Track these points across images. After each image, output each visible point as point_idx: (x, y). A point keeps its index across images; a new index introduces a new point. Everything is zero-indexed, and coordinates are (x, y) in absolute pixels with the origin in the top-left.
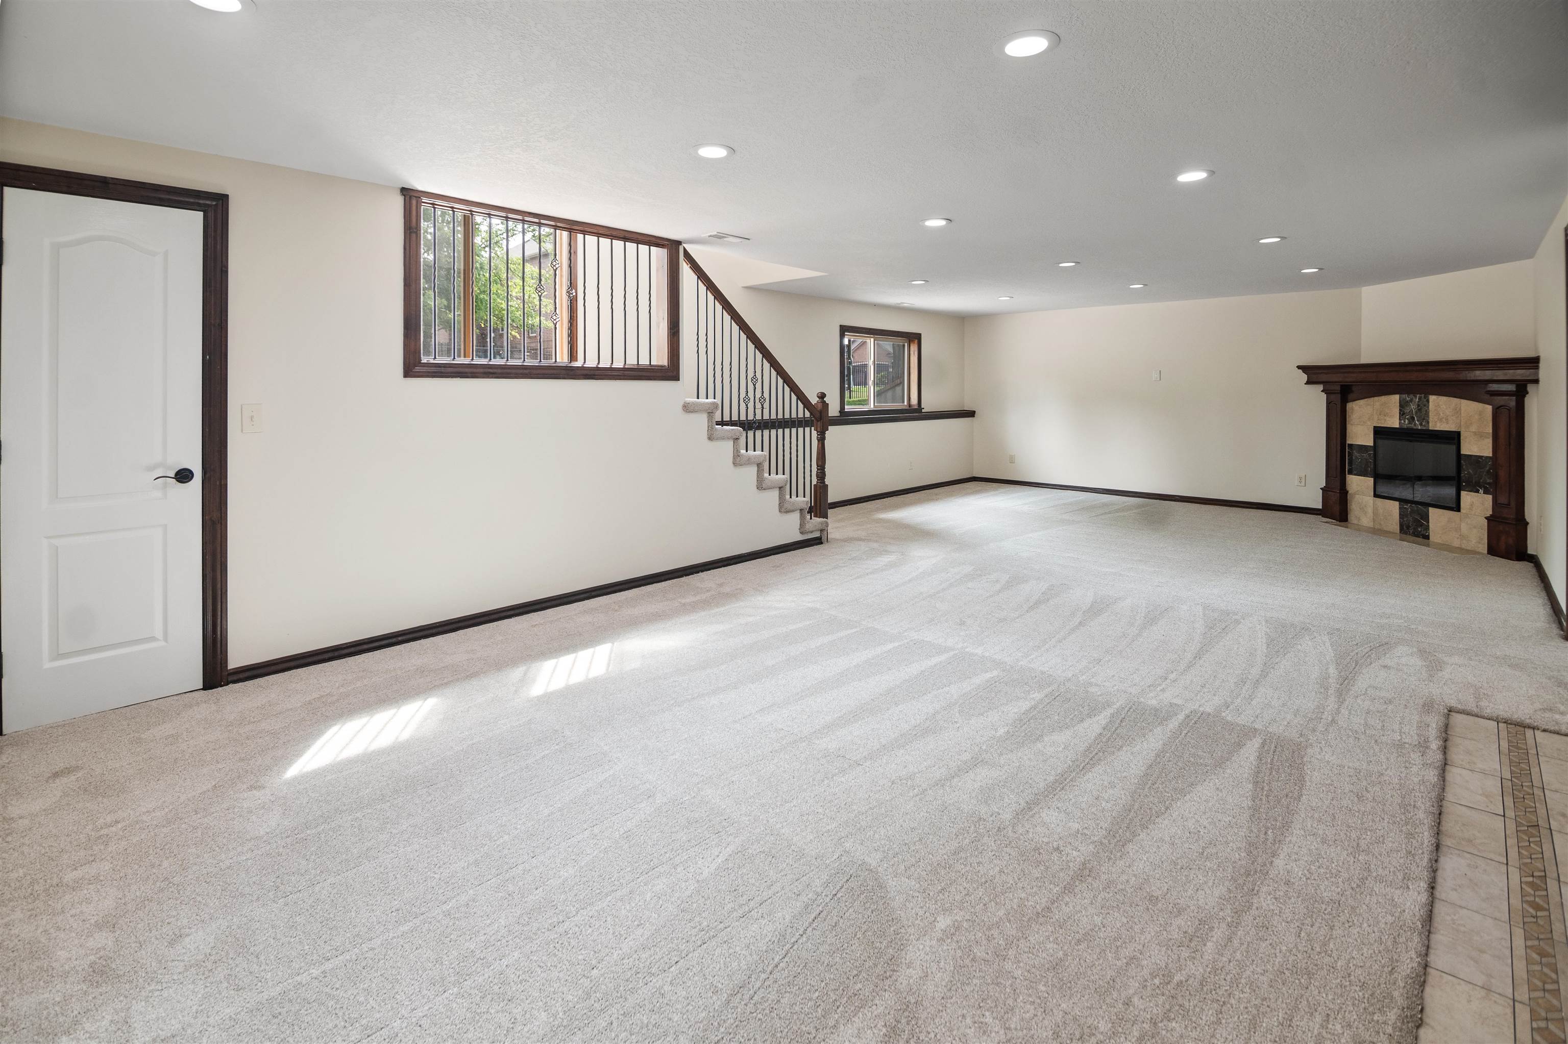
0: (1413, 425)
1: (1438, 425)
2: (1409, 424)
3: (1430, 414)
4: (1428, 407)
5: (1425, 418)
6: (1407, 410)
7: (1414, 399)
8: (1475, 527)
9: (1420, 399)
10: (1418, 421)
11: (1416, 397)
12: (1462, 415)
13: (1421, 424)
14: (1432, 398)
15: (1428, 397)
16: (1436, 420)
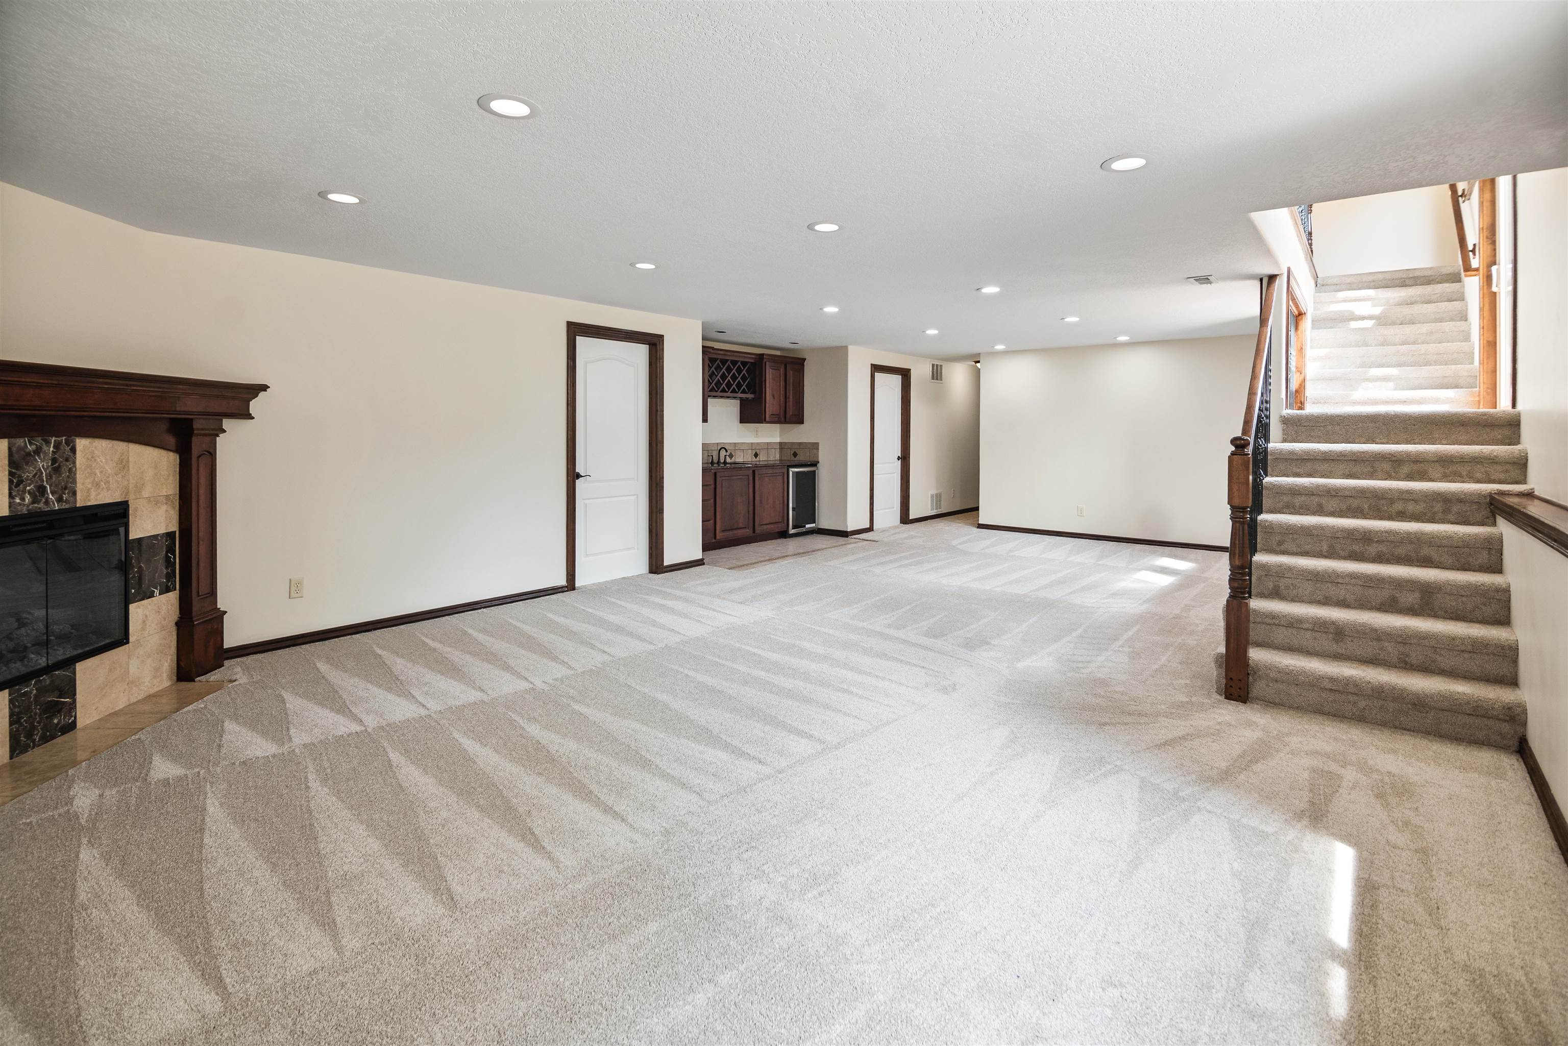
0: (41, 505)
1: (93, 494)
2: (33, 502)
3: (78, 476)
4: (74, 463)
5: (68, 488)
6: (28, 473)
7: (45, 448)
8: (149, 656)
9: (57, 446)
10: (52, 493)
11: (48, 443)
12: (131, 471)
13: (60, 500)
14: (82, 444)
15: (74, 442)
16: (89, 486)
